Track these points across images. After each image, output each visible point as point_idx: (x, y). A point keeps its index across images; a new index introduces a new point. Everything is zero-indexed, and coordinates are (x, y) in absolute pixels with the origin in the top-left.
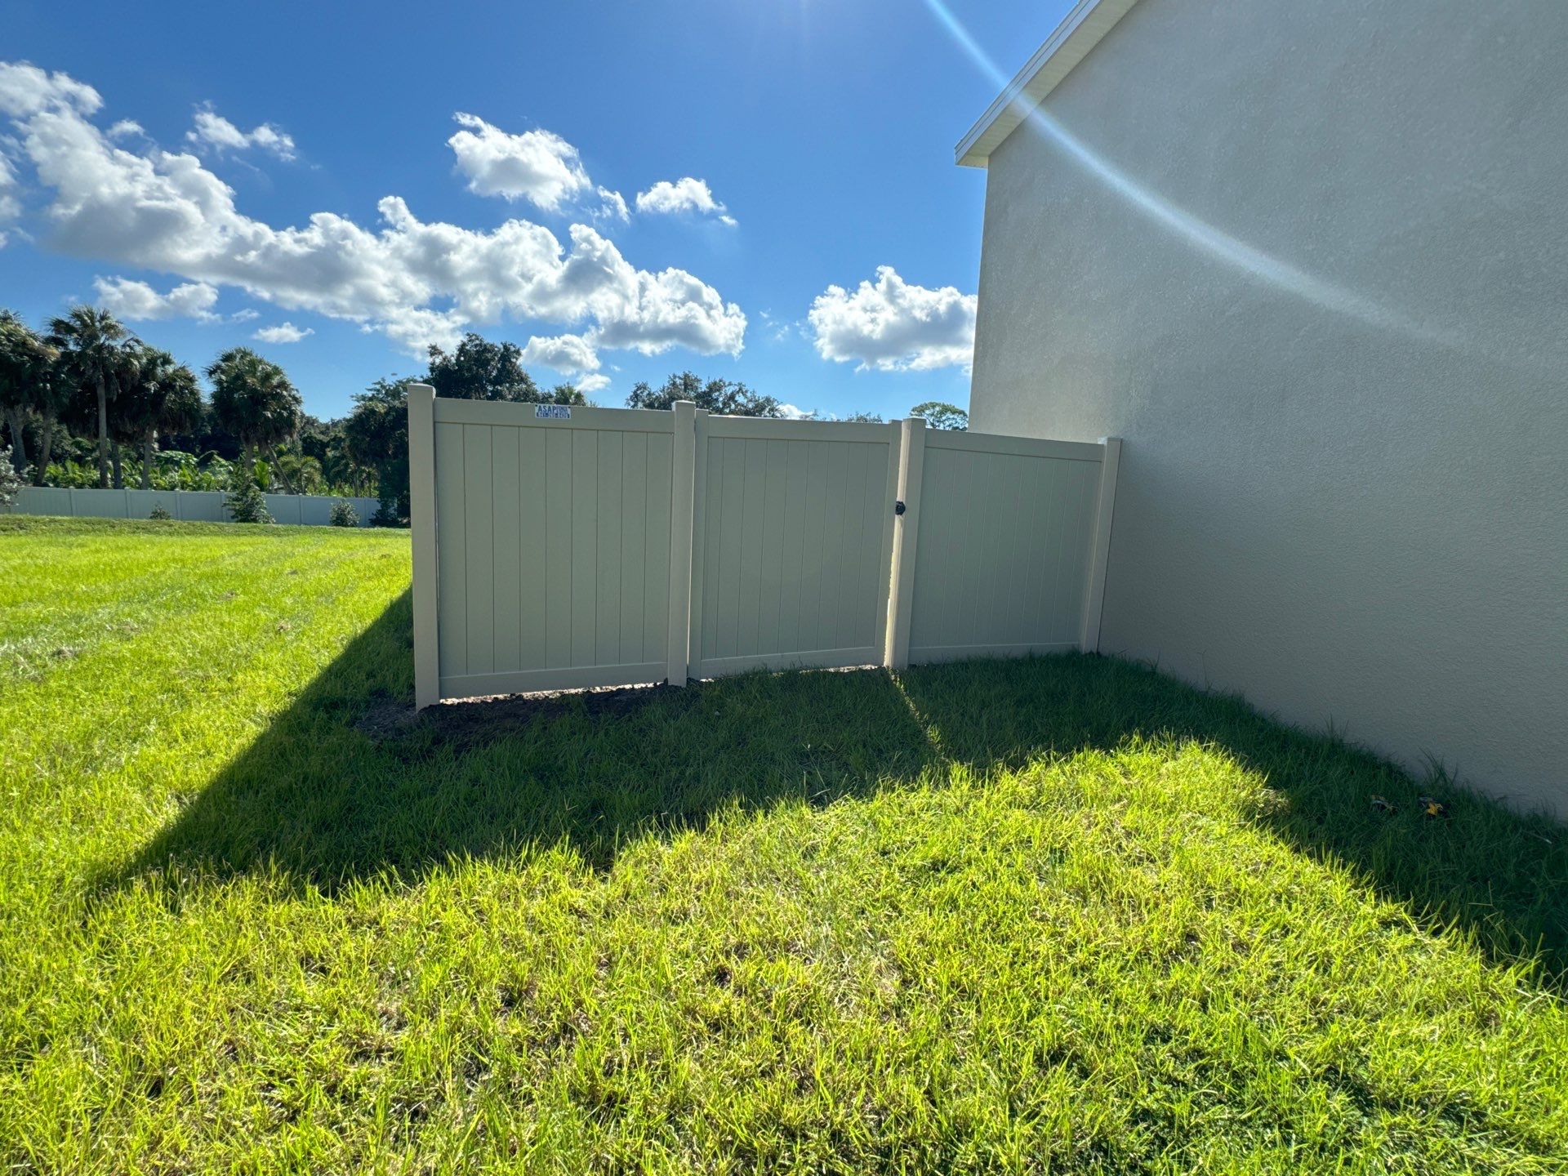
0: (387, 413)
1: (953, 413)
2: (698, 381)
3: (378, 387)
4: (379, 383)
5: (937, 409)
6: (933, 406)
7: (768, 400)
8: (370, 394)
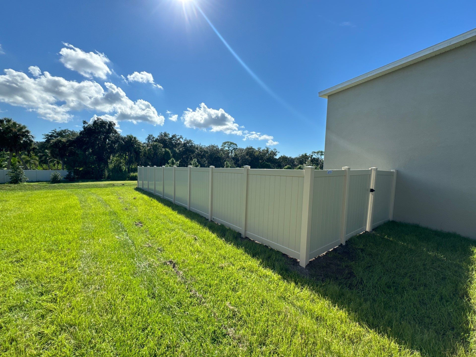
0: (67, 142)
1: (233, 144)
2: (169, 134)
3: (53, 132)
4: (54, 130)
5: (229, 143)
6: (228, 142)
7: (190, 140)
8: (50, 134)
